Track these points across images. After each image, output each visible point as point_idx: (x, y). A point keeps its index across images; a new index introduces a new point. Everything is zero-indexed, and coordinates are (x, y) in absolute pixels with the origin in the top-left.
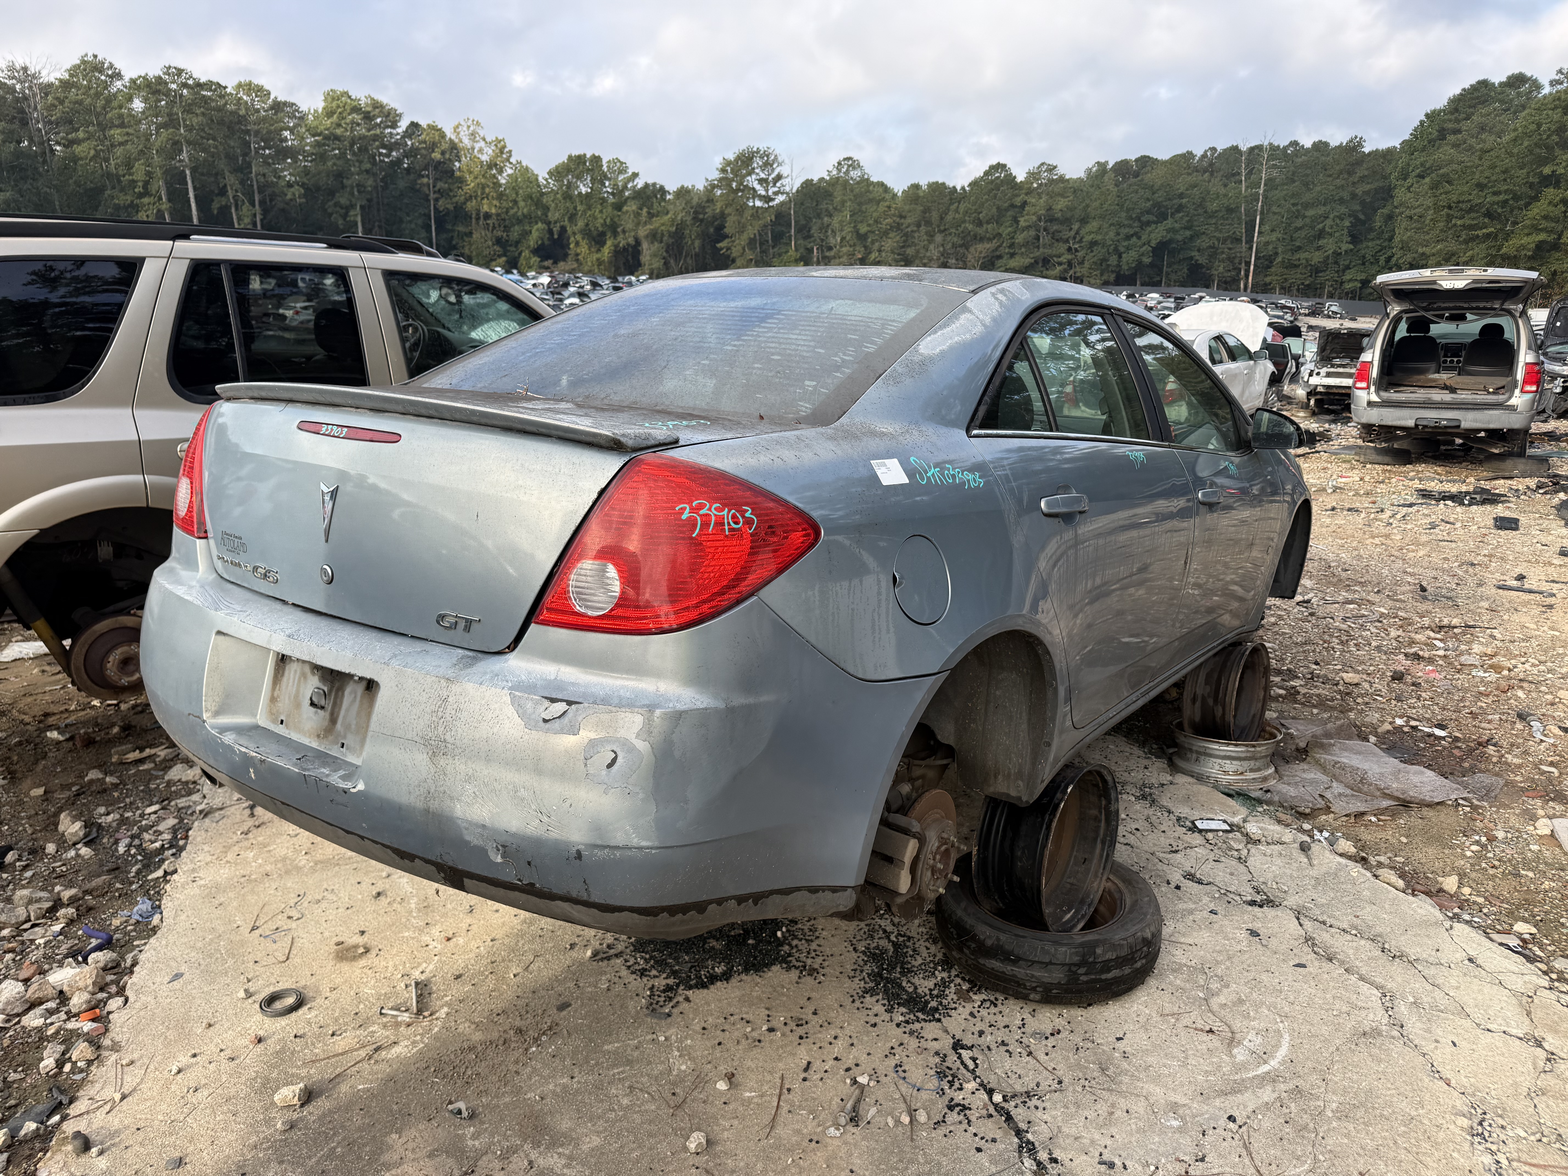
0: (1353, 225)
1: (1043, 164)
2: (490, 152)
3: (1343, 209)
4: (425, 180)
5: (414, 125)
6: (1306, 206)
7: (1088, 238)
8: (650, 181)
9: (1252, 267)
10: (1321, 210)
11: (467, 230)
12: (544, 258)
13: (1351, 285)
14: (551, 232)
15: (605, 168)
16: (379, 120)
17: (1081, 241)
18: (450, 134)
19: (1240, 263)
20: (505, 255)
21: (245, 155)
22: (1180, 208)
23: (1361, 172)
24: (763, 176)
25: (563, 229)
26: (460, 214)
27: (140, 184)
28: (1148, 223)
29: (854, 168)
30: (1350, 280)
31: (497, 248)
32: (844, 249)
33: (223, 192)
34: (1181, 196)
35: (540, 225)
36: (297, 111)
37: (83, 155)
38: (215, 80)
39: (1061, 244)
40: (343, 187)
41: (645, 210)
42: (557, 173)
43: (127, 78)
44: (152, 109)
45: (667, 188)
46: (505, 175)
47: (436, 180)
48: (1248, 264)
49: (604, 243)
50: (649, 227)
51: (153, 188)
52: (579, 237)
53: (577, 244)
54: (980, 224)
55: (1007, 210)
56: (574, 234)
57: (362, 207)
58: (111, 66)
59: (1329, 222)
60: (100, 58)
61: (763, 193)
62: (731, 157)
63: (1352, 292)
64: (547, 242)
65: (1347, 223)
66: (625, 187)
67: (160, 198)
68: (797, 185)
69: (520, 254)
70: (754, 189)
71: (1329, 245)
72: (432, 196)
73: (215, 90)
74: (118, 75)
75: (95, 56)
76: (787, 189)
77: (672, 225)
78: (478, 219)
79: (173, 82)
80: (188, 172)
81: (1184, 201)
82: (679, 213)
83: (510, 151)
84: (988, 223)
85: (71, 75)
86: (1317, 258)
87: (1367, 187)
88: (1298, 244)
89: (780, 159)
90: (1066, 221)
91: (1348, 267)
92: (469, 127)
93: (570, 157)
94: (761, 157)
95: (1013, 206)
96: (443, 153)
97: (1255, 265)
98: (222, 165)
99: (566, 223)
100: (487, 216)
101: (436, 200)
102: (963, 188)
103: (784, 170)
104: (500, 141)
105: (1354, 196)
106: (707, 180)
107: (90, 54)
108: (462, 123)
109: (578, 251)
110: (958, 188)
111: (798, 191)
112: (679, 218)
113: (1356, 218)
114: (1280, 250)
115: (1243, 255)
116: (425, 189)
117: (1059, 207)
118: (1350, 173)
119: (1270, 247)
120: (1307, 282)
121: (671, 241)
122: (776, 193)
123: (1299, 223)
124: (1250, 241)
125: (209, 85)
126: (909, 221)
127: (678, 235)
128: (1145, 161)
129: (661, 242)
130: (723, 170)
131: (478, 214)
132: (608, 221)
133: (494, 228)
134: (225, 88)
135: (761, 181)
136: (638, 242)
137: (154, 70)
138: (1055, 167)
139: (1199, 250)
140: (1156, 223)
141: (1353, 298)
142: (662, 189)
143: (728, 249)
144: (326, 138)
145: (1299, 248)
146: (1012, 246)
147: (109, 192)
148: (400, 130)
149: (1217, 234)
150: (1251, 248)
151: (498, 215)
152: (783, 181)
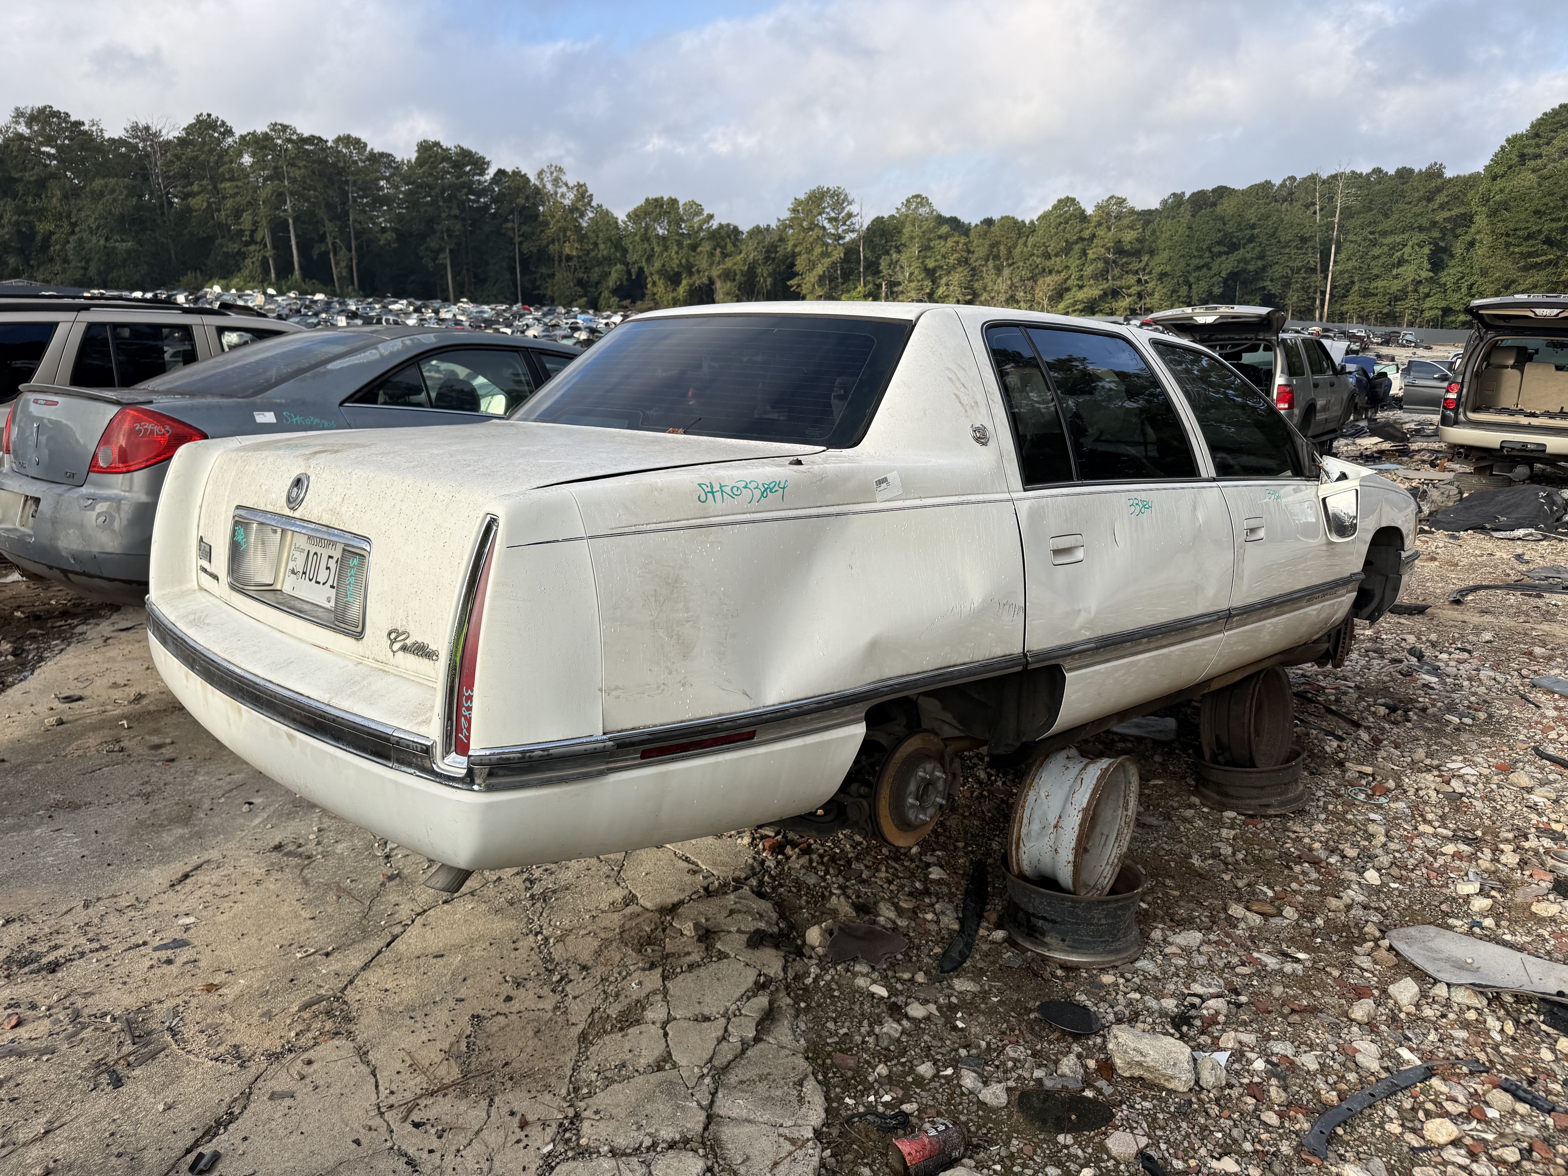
0: (1433, 253)
1: (1112, 197)
2: (572, 196)
3: (1423, 236)
4: (509, 225)
5: (501, 173)
6: (1384, 234)
7: (1158, 270)
8: (724, 222)
9: (1327, 297)
10: (1398, 239)
11: (550, 272)
12: (622, 298)
13: (1432, 313)
14: (629, 273)
15: (681, 210)
16: (468, 168)
17: (1150, 273)
18: (533, 179)
19: (1315, 293)
20: (585, 295)
21: (344, 203)
22: (1252, 239)
23: (1441, 198)
24: (833, 214)
25: (641, 269)
26: (543, 257)
27: (247, 233)
28: (1220, 254)
29: (922, 206)
30: (1431, 308)
31: (578, 289)
32: (913, 285)
33: (322, 238)
34: (1253, 227)
35: (619, 266)
36: (394, 161)
37: (197, 207)
38: (317, 135)
39: (1130, 276)
40: (434, 232)
41: (718, 250)
42: (636, 216)
43: (237, 135)
44: (260, 163)
45: (740, 229)
46: (586, 218)
47: (521, 224)
48: (1323, 293)
49: (680, 283)
50: (722, 266)
51: (258, 237)
52: (656, 277)
53: (654, 284)
54: (1048, 256)
55: (1076, 243)
56: (652, 274)
57: (451, 250)
58: (223, 123)
59: (1407, 250)
60: (213, 116)
61: (833, 231)
62: (802, 197)
63: (1433, 320)
64: (625, 283)
65: (1426, 250)
66: (700, 228)
67: (265, 246)
68: (867, 223)
69: (600, 294)
70: (824, 228)
71: (1408, 272)
72: (517, 240)
73: (317, 144)
74: (229, 132)
75: (209, 115)
76: (857, 227)
77: (744, 264)
78: (560, 261)
79: (279, 138)
80: (290, 221)
81: (1256, 231)
82: (751, 252)
83: (591, 195)
84: (1056, 255)
85: (188, 134)
86: (1395, 286)
87: (1446, 214)
88: (1375, 272)
89: (850, 198)
90: (1137, 253)
91: (1427, 295)
92: (552, 173)
93: (647, 200)
94: (832, 197)
95: (1082, 239)
96: (527, 198)
97: (1331, 294)
98: (322, 213)
99: (644, 264)
100: (569, 258)
101: (521, 243)
102: (1032, 222)
103: (854, 209)
104: (582, 186)
105: (1434, 224)
106: (779, 220)
107: (205, 113)
108: (546, 169)
109: (655, 290)
110: (1027, 222)
111: (868, 229)
112: (751, 257)
113: (1436, 245)
114: (1356, 279)
115: (1318, 284)
116: (511, 234)
117: (1129, 239)
118: (1429, 200)
119: (1346, 275)
120: (1385, 311)
121: (744, 279)
122: (846, 232)
123: (1376, 251)
124: (1325, 270)
125: (311, 140)
126: (976, 256)
127: (751, 273)
128: (1222, 192)
129: (734, 280)
130: (794, 210)
131: (560, 257)
132: (684, 261)
133: (575, 269)
134: (327, 141)
135: (831, 220)
136: (711, 282)
137: (261, 128)
138: (1125, 200)
139: (1271, 280)
140: (1227, 253)
141: (1435, 326)
142: (736, 228)
143: (799, 286)
144: (420, 186)
145: (1377, 276)
146: (1081, 278)
147: (218, 241)
148: (488, 177)
149: (1290, 264)
150: (1326, 278)
151: (579, 257)
152: (853, 220)
